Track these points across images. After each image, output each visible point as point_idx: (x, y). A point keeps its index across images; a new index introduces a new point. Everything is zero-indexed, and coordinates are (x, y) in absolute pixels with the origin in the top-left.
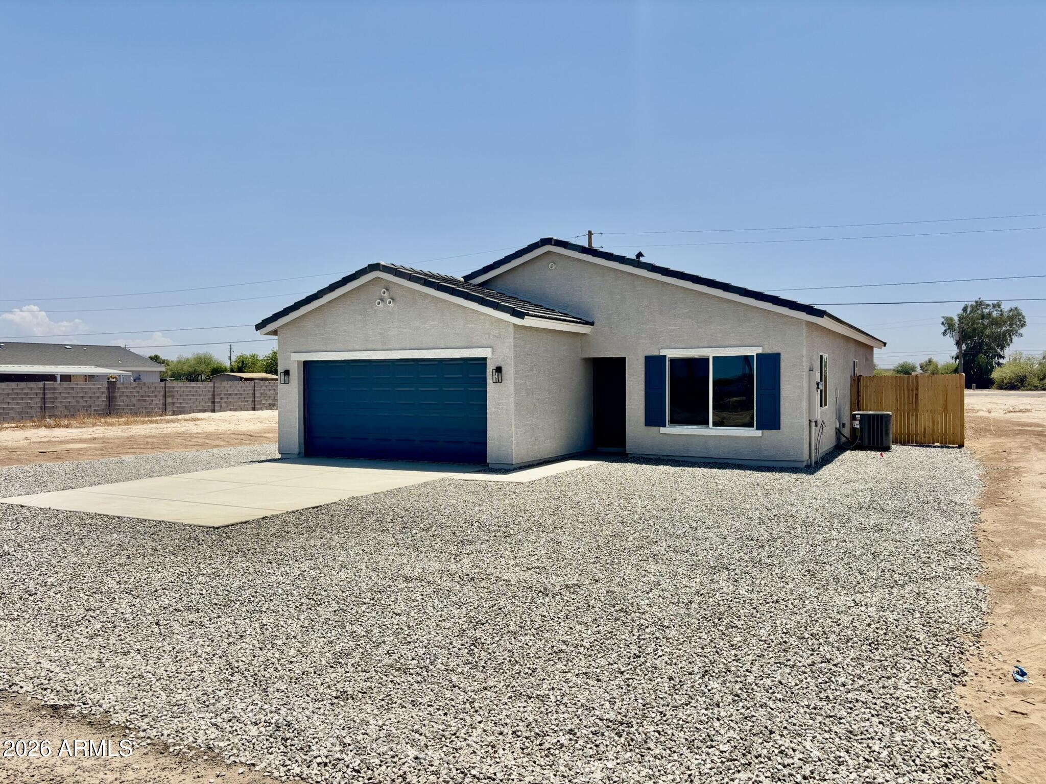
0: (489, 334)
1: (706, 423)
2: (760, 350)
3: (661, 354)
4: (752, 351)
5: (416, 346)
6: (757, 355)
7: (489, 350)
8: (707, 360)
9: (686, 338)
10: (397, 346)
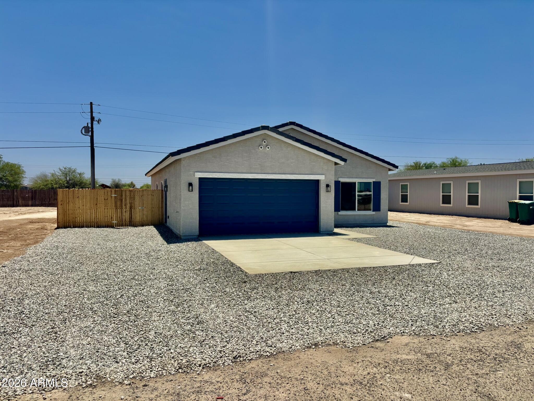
0: (322, 168)
1: (354, 209)
2: (374, 180)
3: (339, 180)
4: (371, 181)
5: (282, 172)
6: (373, 182)
7: (324, 176)
8: (355, 183)
9: (348, 174)
10: (270, 172)
